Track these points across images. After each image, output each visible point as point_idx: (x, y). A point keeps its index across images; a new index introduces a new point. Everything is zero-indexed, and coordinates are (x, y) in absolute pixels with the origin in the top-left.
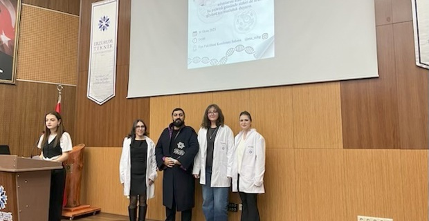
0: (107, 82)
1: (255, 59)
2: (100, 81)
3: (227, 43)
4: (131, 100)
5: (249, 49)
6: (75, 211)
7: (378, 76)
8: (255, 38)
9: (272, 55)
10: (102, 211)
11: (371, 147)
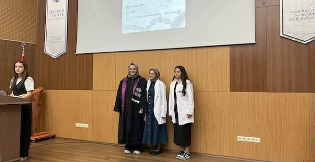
0: (60, 42)
1: (171, 28)
2: (54, 41)
3: (151, 15)
4: (79, 55)
5: (167, 21)
6: (36, 136)
7: (255, 42)
8: (172, 13)
9: (183, 25)
10: (57, 136)
11: (248, 91)
